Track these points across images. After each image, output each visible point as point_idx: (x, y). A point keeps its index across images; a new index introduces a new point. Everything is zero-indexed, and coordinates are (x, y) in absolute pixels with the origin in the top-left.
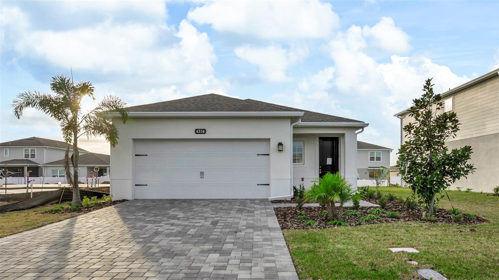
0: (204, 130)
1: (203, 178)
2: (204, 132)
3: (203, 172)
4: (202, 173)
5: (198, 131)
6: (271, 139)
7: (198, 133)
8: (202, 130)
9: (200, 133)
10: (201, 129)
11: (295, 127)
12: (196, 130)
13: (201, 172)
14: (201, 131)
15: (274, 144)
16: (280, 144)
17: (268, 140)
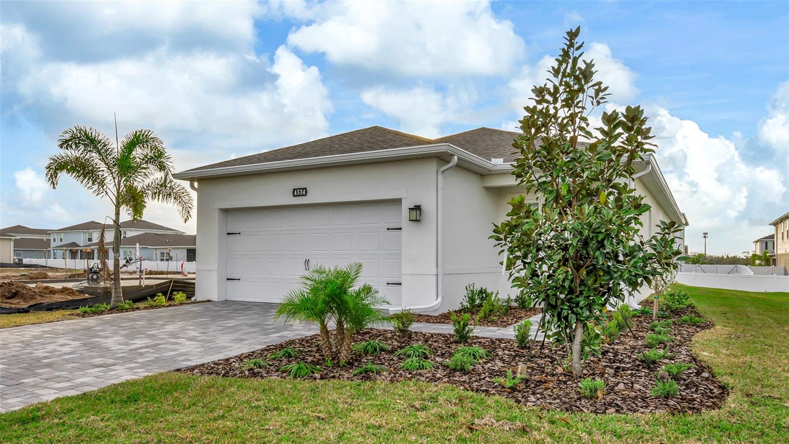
0: (304, 190)
1: (308, 269)
2: (304, 193)
4: (307, 261)
5: (297, 192)
6: (403, 200)
7: (297, 196)
8: (301, 190)
9: (300, 196)
12: (294, 190)
14: (300, 193)
16: (413, 208)
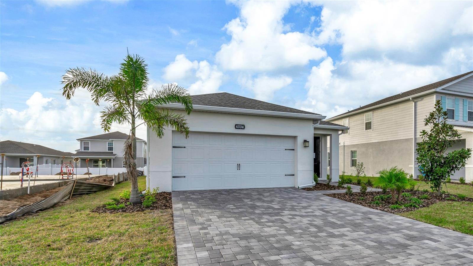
0: (243, 126)
1: (240, 169)
2: (243, 128)
3: (239, 164)
4: (239, 166)
5: (238, 126)
6: (298, 137)
7: (238, 128)
9: (240, 129)
10: (240, 125)
11: (315, 129)
12: (236, 125)
13: (238, 164)
14: (240, 127)
15: (300, 141)
16: (305, 141)
17: (295, 137)
